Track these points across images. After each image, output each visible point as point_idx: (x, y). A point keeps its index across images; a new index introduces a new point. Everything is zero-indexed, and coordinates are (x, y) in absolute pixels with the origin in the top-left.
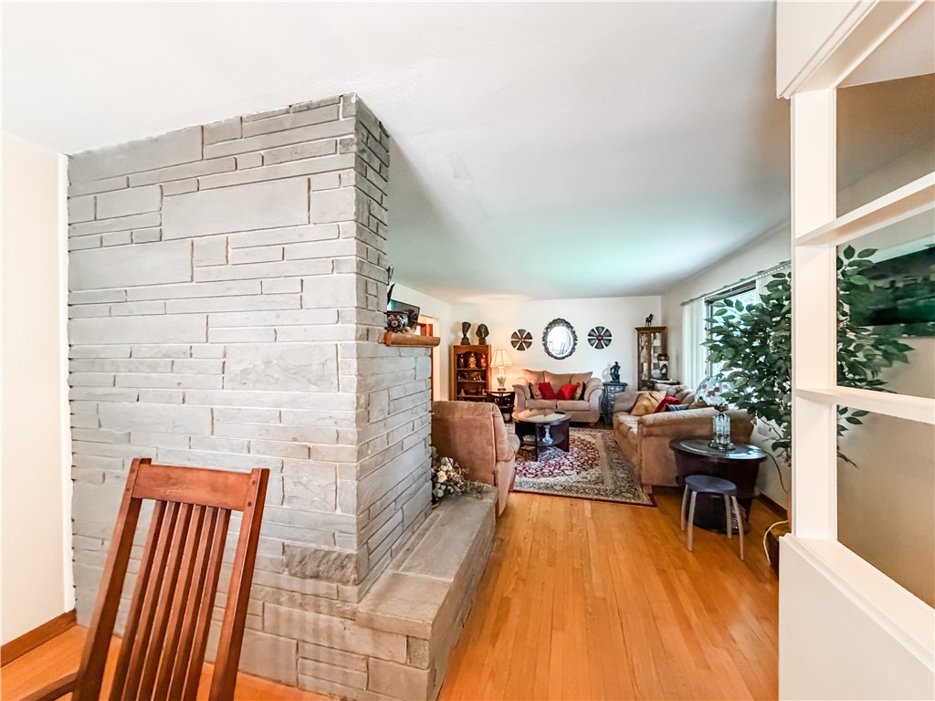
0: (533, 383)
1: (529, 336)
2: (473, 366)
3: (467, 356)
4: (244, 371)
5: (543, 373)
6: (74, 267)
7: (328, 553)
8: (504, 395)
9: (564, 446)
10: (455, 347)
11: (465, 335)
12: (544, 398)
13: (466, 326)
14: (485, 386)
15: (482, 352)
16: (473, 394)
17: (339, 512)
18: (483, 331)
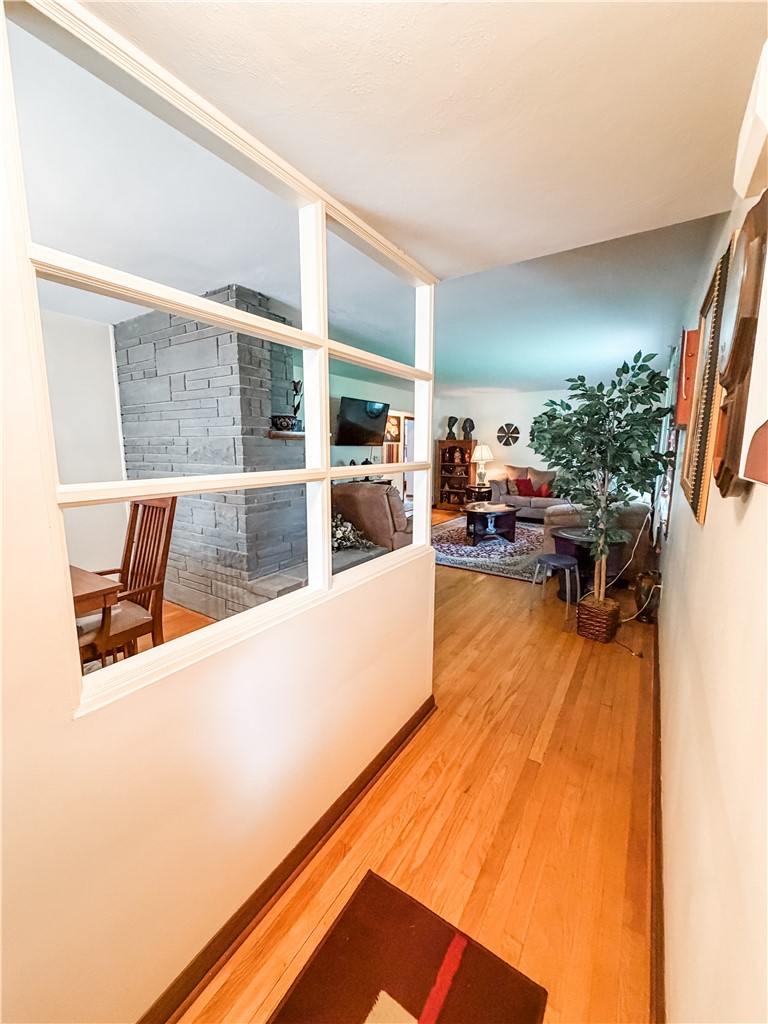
0: (511, 478)
1: (516, 431)
2: (457, 461)
3: (452, 450)
4: (195, 453)
5: (527, 469)
6: (121, 392)
7: (235, 554)
8: (483, 490)
9: (510, 536)
10: (440, 441)
11: (451, 430)
12: (519, 495)
13: (452, 421)
14: (467, 480)
15: (466, 446)
16: (457, 488)
17: (239, 532)
18: (469, 426)
